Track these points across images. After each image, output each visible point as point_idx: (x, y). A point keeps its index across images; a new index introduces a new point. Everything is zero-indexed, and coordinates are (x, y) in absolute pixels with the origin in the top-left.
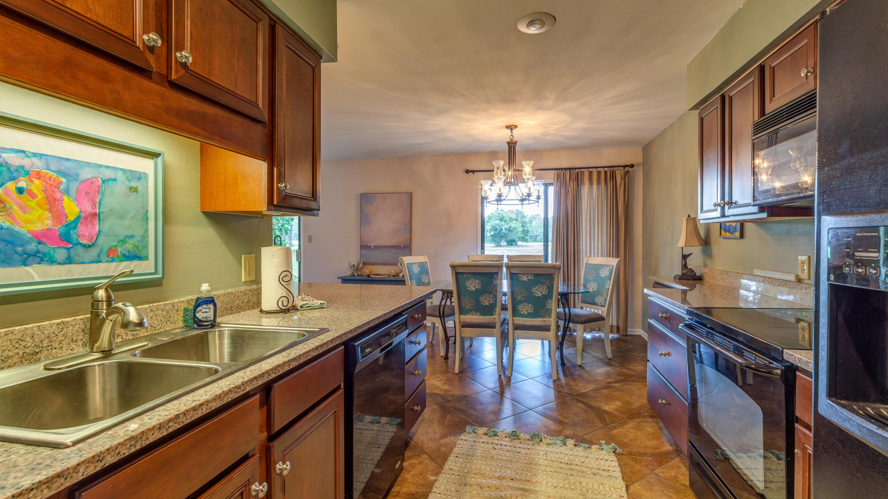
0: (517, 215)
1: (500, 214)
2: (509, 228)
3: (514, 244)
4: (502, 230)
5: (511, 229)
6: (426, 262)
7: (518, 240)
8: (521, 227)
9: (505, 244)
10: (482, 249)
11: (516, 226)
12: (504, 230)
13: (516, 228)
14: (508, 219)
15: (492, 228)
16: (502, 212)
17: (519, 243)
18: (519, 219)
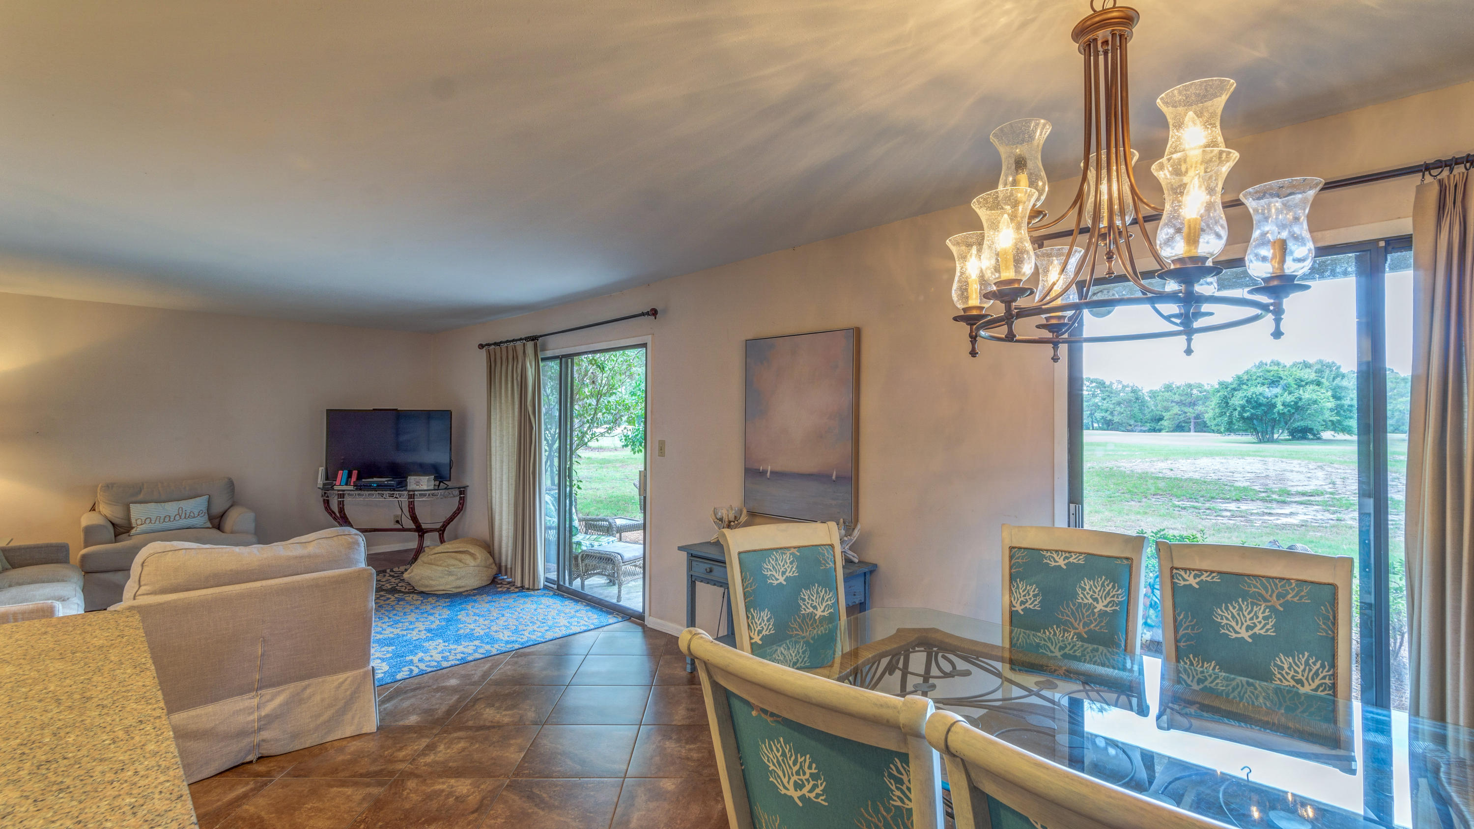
0: (1319, 372)
1: (1269, 371)
2: (1296, 403)
3: (1311, 436)
4: (1274, 406)
5: (1300, 404)
6: (832, 546)
7: (1321, 428)
8: (1331, 399)
9: (1286, 436)
10: (1071, 501)
11: (1315, 397)
12: (1280, 407)
13: (1315, 402)
14: (1292, 383)
15: (1248, 401)
16: (1276, 368)
17: (1327, 435)
18: (1324, 380)
